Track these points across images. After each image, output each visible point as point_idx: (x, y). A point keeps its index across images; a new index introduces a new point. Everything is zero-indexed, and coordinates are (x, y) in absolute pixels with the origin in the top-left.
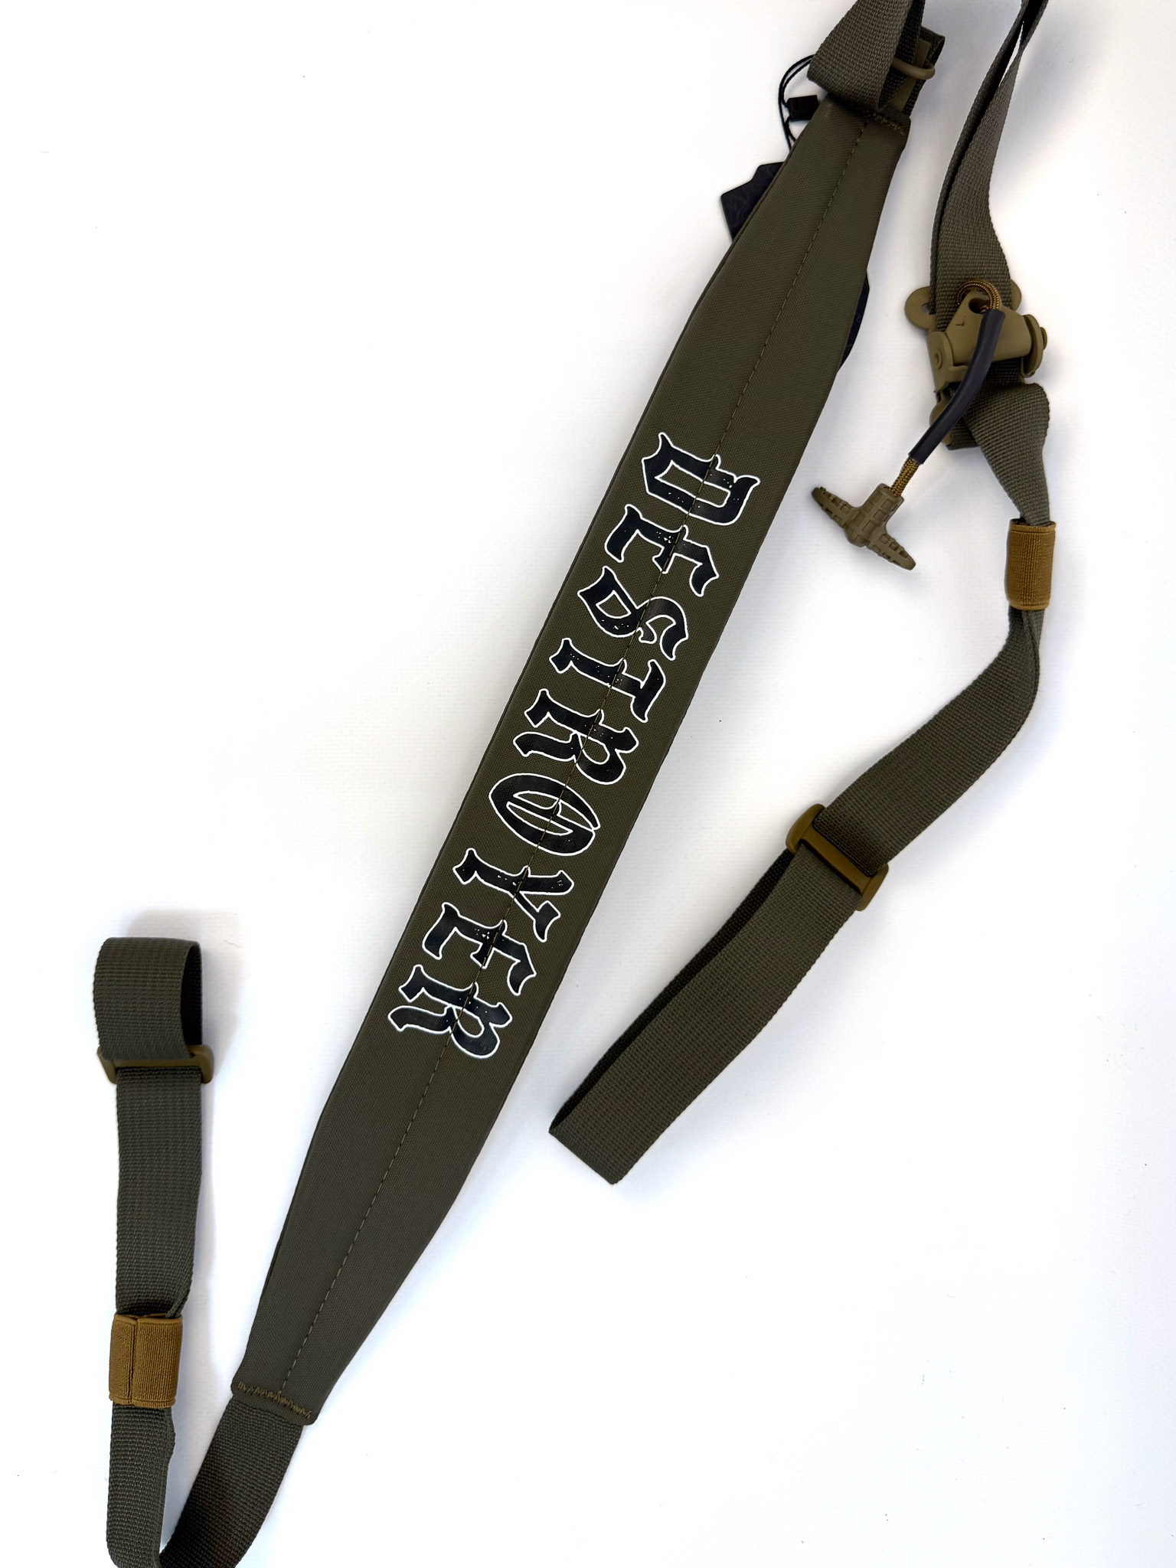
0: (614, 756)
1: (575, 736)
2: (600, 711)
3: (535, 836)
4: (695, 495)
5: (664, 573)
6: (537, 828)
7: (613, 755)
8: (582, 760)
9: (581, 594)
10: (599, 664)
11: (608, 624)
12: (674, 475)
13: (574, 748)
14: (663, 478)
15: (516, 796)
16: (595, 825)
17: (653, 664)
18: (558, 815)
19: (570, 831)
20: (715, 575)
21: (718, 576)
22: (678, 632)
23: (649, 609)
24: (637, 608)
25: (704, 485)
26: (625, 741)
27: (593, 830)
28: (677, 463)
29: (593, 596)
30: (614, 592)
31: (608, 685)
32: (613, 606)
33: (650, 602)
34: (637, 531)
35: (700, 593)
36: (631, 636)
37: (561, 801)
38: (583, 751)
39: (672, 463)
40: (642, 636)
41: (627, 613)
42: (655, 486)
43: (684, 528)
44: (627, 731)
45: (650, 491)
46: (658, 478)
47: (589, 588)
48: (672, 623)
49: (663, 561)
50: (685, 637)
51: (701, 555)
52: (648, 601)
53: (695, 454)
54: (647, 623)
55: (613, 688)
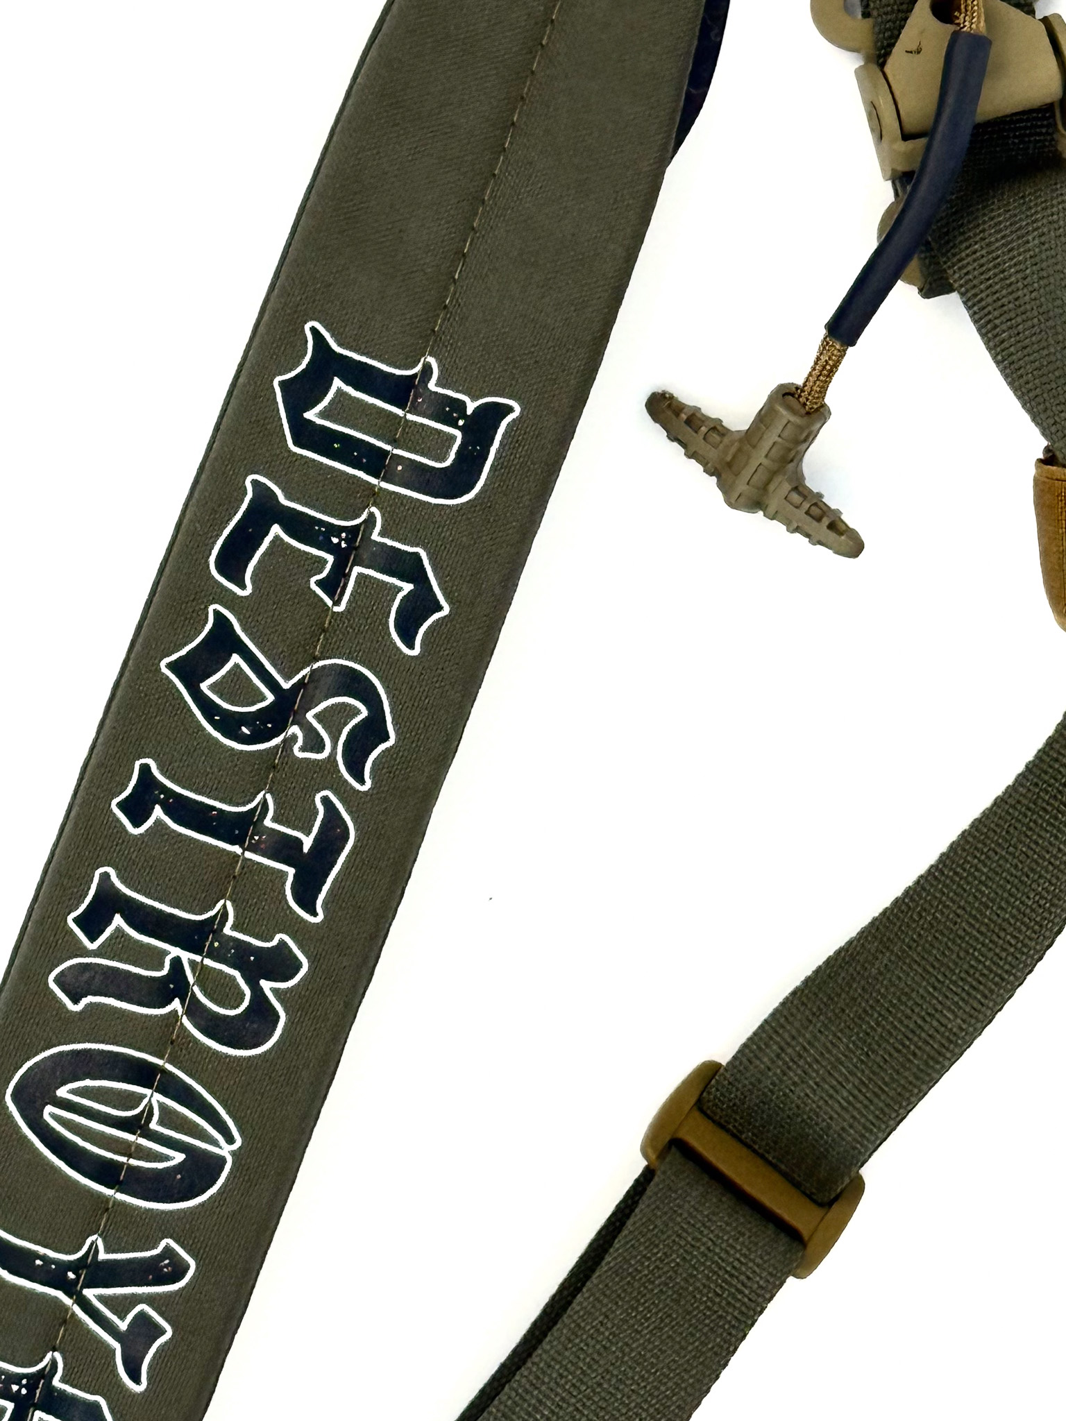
0: (259, 996)
1: (177, 962)
2: (224, 906)
3: (106, 1173)
4: (388, 443)
5: (336, 609)
6: (109, 1155)
7: (258, 994)
8: (194, 1010)
9: (169, 666)
10: (214, 808)
11: (229, 724)
12: (341, 408)
13: (174, 985)
14: (322, 415)
15: (62, 1092)
16: (230, 1140)
17: (325, 800)
18: (154, 1125)
19: (179, 1157)
20: (440, 608)
21: (446, 610)
22: (372, 731)
23: (311, 686)
24: (286, 685)
25: (407, 421)
26: (280, 964)
27: (225, 1150)
28: (347, 383)
29: (191, 671)
30: (236, 658)
31: (237, 849)
32: (236, 687)
33: (313, 672)
34: (276, 529)
35: (411, 645)
36: (277, 747)
37: (158, 1097)
38: (196, 989)
39: (337, 383)
40: (300, 742)
41: (264, 699)
42: (306, 434)
43: (371, 515)
44: (282, 944)
45: (295, 443)
46: (310, 415)
47: (183, 652)
48: (358, 712)
49: (333, 585)
50: (387, 738)
51: (409, 569)
52: (306, 671)
53: (382, 361)
54: (310, 716)
55: (248, 855)
